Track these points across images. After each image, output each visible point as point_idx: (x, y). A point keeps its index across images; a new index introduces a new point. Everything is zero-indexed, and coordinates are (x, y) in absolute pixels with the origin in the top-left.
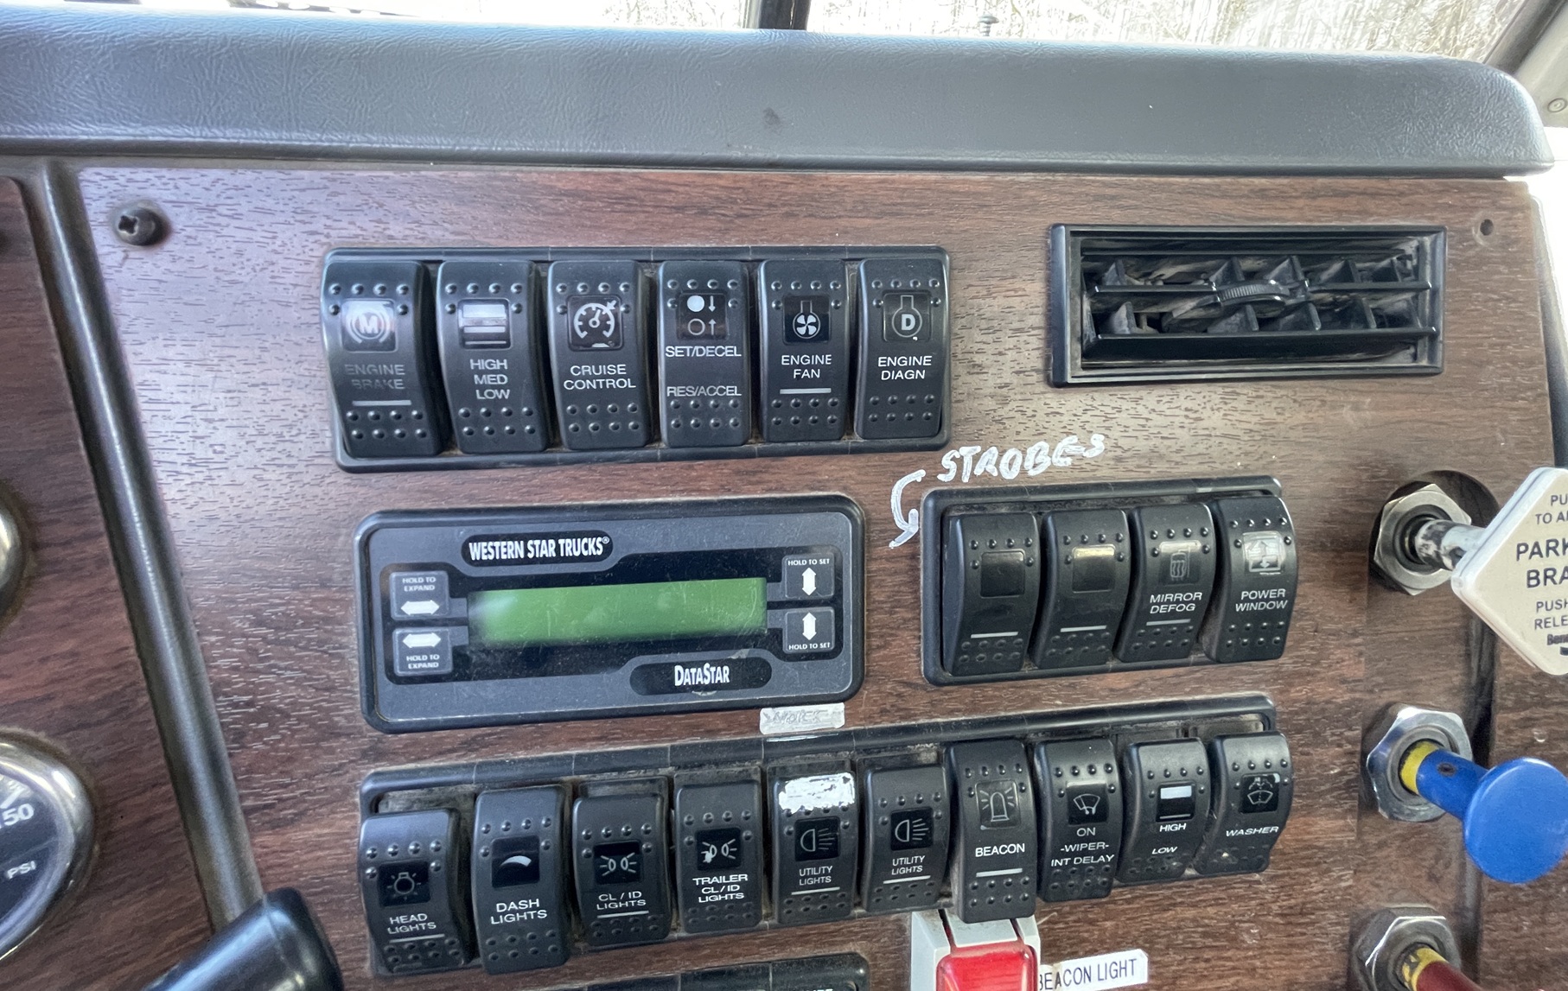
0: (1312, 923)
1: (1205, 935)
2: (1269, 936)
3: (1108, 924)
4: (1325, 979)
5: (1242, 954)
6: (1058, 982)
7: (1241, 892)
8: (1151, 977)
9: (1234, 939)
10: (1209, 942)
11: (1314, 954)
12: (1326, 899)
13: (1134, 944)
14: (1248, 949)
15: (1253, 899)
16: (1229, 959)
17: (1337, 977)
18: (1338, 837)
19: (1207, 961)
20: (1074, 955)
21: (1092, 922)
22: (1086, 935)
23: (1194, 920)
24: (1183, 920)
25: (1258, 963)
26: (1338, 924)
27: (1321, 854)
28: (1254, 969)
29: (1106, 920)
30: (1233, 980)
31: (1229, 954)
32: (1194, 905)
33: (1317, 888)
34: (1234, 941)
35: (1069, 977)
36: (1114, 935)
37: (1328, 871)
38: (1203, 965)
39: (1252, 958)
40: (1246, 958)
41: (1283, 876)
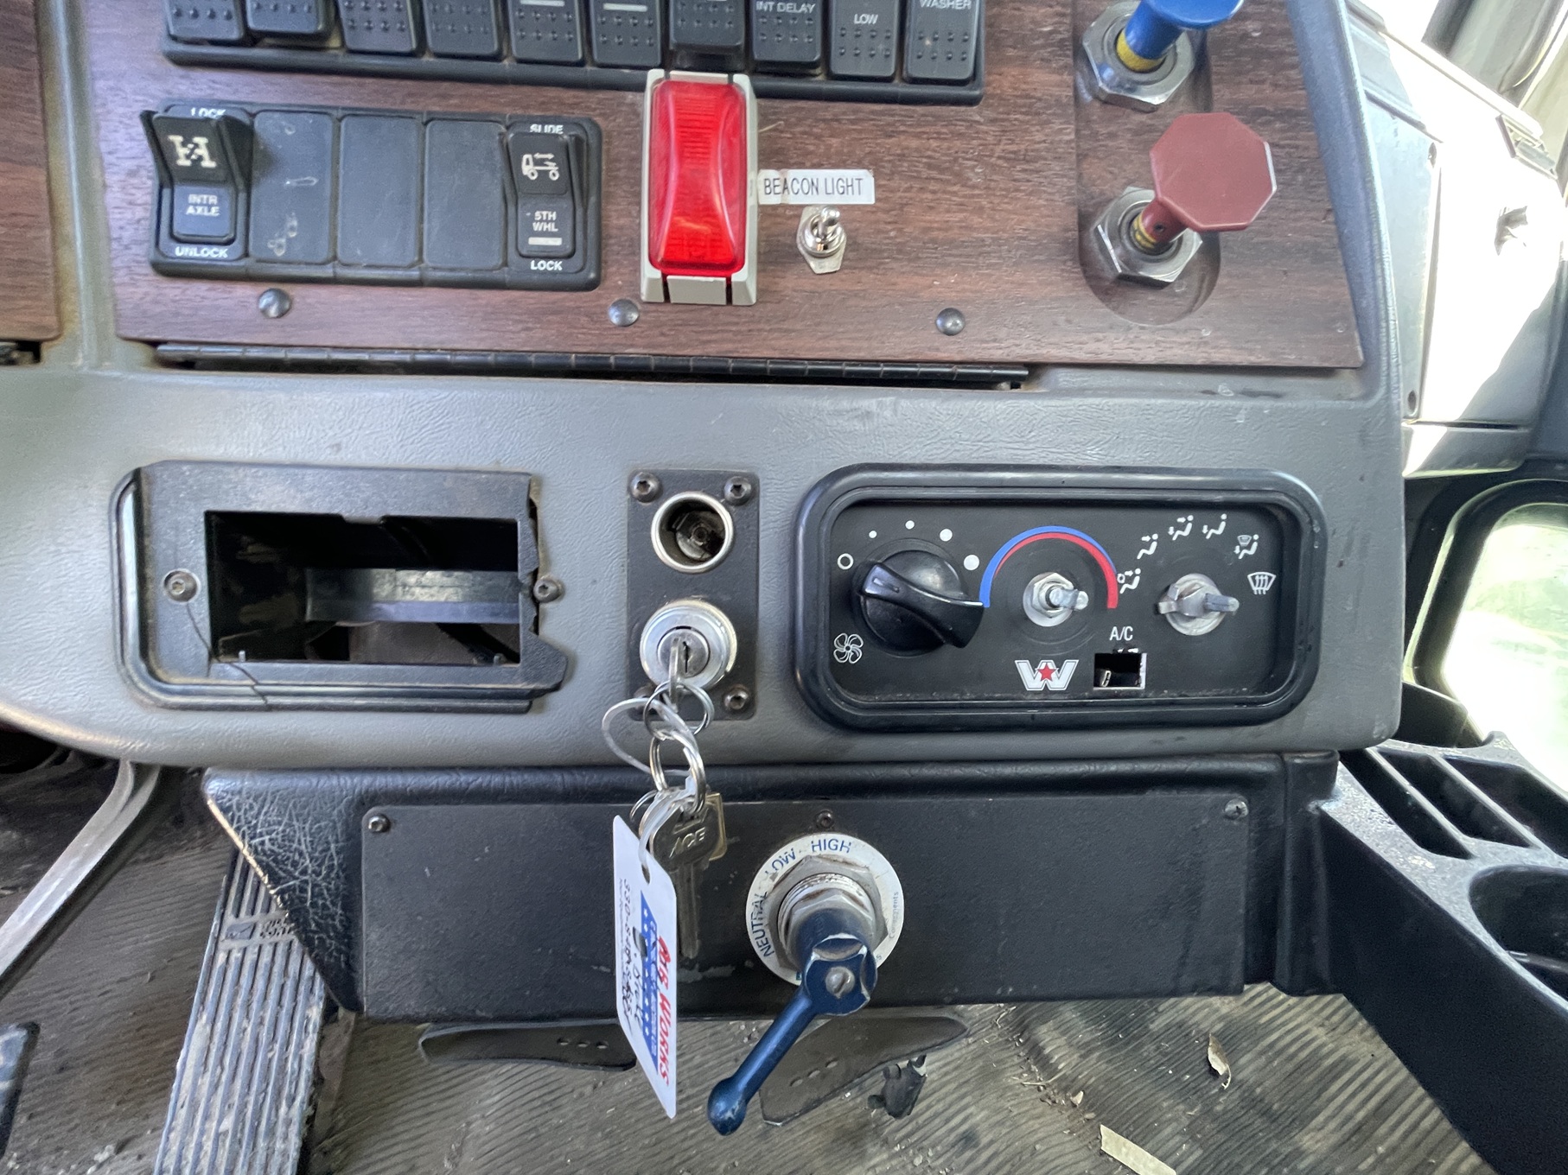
0: (1037, 172)
1: (929, 166)
2: (995, 177)
3: (835, 141)
4: (1055, 229)
5: (968, 192)
6: (785, 188)
7: (962, 129)
8: (877, 200)
9: (958, 175)
10: (934, 174)
11: (1041, 202)
12: (1048, 150)
13: (859, 164)
14: (974, 187)
15: (974, 139)
16: (955, 194)
17: (1067, 230)
18: (1056, 91)
19: (934, 192)
20: (801, 166)
21: (818, 137)
22: (811, 148)
23: (917, 150)
24: (907, 148)
25: (984, 203)
26: (1063, 176)
27: (1039, 105)
28: (981, 208)
29: (831, 136)
30: (961, 216)
31: (955, 188)
32: (918, 136)
33: (1039, 137)
34: (960, 178)
35: (796, 186)
36: (839, 153)
37: (1048, 122)
38: (930, 196)
39: (979, 196)
40: (973, 196)
41: (1003, 120)
